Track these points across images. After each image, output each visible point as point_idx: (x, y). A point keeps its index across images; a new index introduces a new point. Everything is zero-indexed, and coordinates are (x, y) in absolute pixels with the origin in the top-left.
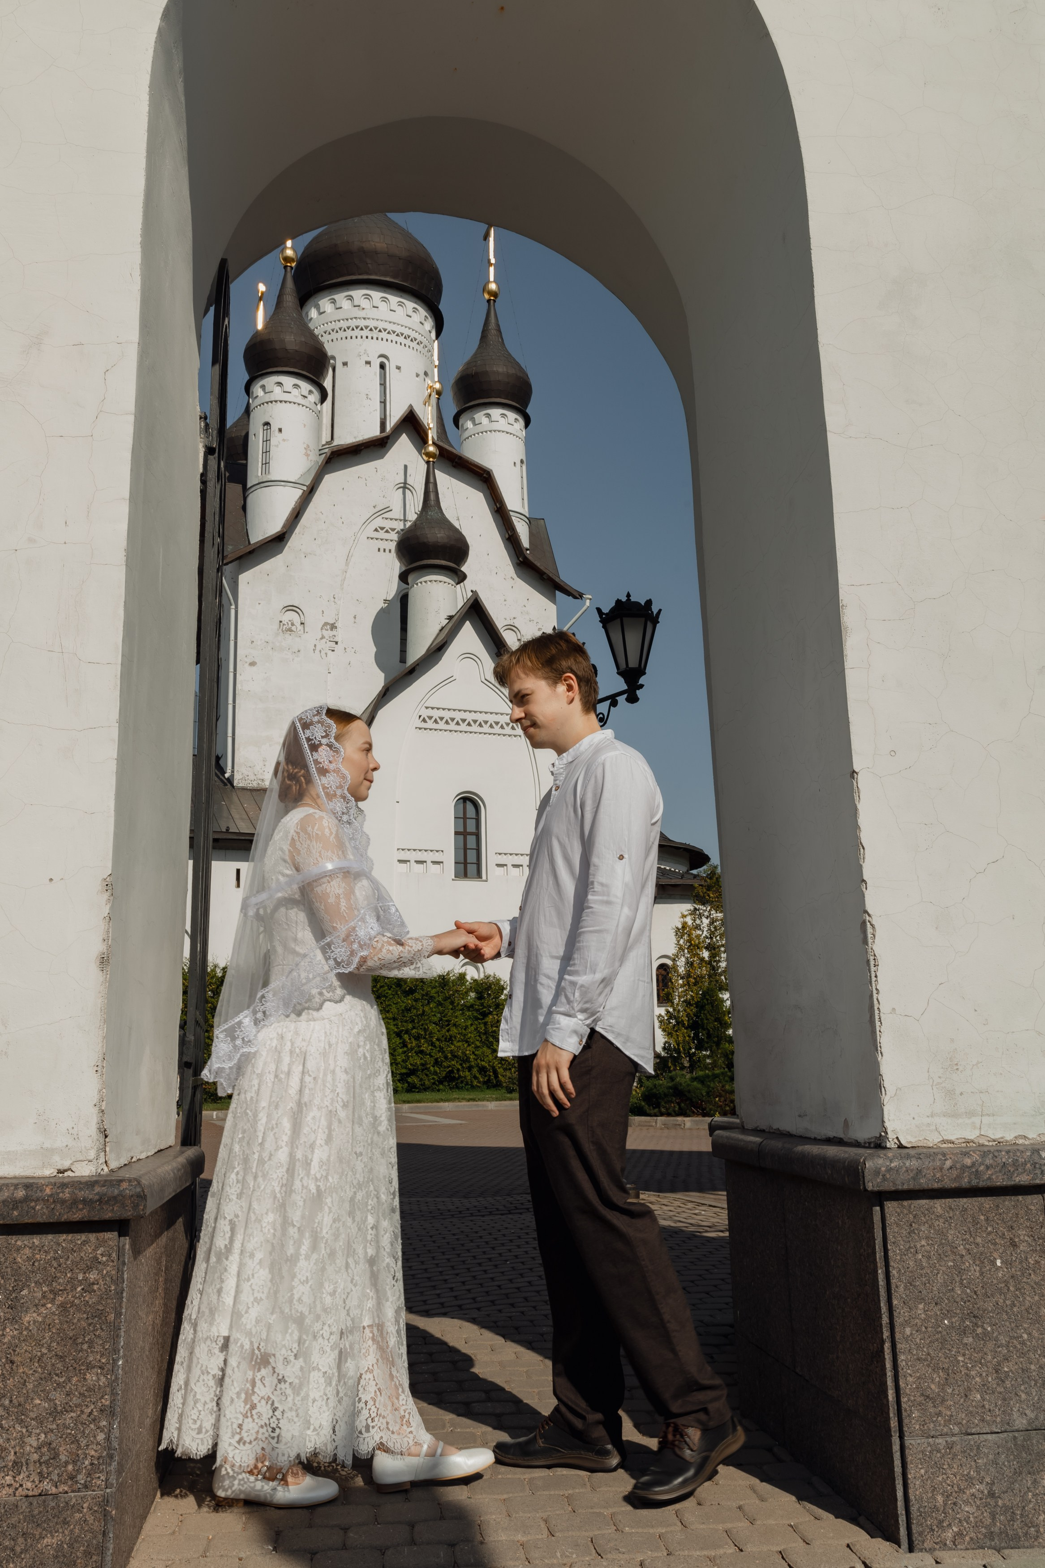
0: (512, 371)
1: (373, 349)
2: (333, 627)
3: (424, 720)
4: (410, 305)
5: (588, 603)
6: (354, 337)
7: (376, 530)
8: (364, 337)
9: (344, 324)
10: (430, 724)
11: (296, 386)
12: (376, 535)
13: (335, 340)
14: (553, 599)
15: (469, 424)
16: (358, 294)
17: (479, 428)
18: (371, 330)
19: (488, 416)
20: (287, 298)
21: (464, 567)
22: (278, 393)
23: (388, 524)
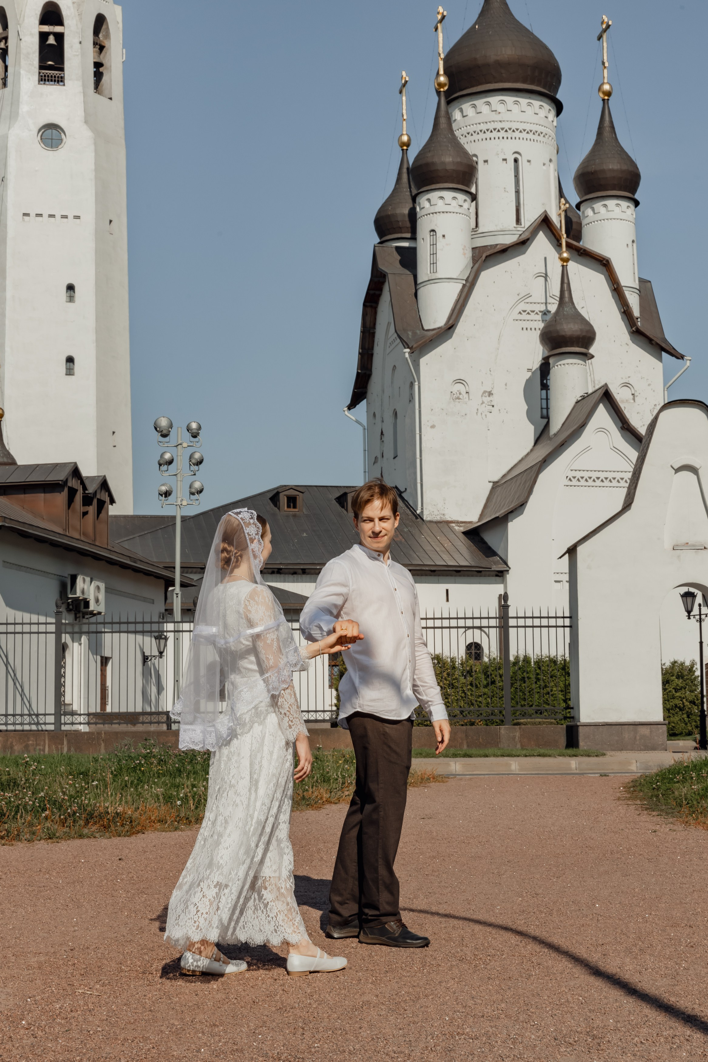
0: (624, 167)
1: (508, 148)
2: (490, 394)
3: (570, 480)
4: (537, 103)
5: (688, 363)
6: (492, 139)
7: (520, 313)
8: (501, 138)
9: (484, 127)
10: (575, 482)
11: (454, 198)
12: (520, 317)
13: (476, 141)
14: (660, 359)
15: (589, 212)
16: (494, 100)
17: (597, 217)
18: (506, 131)
19: (605, 206)
20: (443, 120)
21: (592, 351)
22: (440, 205)
23: (529, 308)
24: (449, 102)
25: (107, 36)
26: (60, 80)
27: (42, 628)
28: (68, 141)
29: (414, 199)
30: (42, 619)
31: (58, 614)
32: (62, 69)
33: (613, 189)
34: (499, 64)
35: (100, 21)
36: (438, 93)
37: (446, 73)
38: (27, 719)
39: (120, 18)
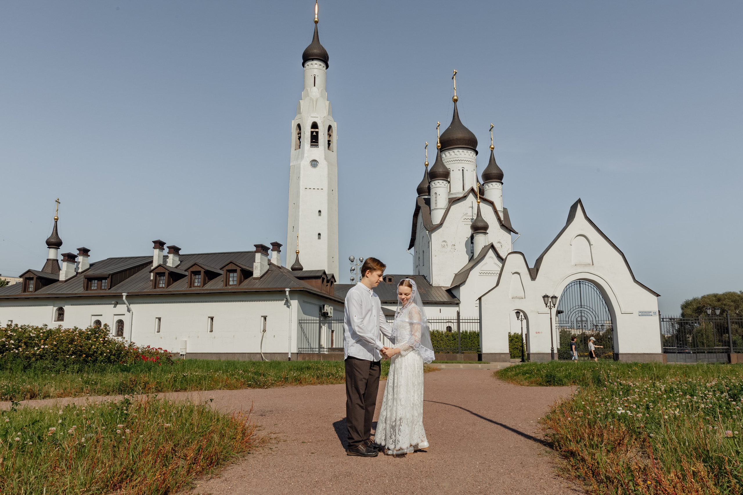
0: (498, 172)
1: (460, 166)
2: (454, 245)
3: (480, 273)
4: (469, 152)
5: (519, 235)
6: (455, 163)
8: (458, 163)
9: (452, 159)
10: (482, 274)
11: (443, 182)
12: (464, 220)
13: (450, 164)
14: (510, 234)
15: (487, 187)
16: (456, 151)
17: (490, 188)
18: (460, 161)
19: (492, 184)
20: (439, 158)
21: (487, 232)
22: (438, 185)
23: (467, 218)
24: (441, 152)
25: (332, 132)
26: (317, 146)
27: (315, 321)
28: (319, 165)
29: (430, 183)
30: (315, 318)
31: (320, 317)
32: (318, 143)
33: (495, 179)
34: (457, 140)
35: (330, 127)
36: (438, 149)
37: (440, 142)
38: (309, 350)
39: (336, 126)
